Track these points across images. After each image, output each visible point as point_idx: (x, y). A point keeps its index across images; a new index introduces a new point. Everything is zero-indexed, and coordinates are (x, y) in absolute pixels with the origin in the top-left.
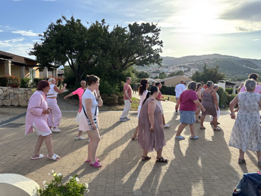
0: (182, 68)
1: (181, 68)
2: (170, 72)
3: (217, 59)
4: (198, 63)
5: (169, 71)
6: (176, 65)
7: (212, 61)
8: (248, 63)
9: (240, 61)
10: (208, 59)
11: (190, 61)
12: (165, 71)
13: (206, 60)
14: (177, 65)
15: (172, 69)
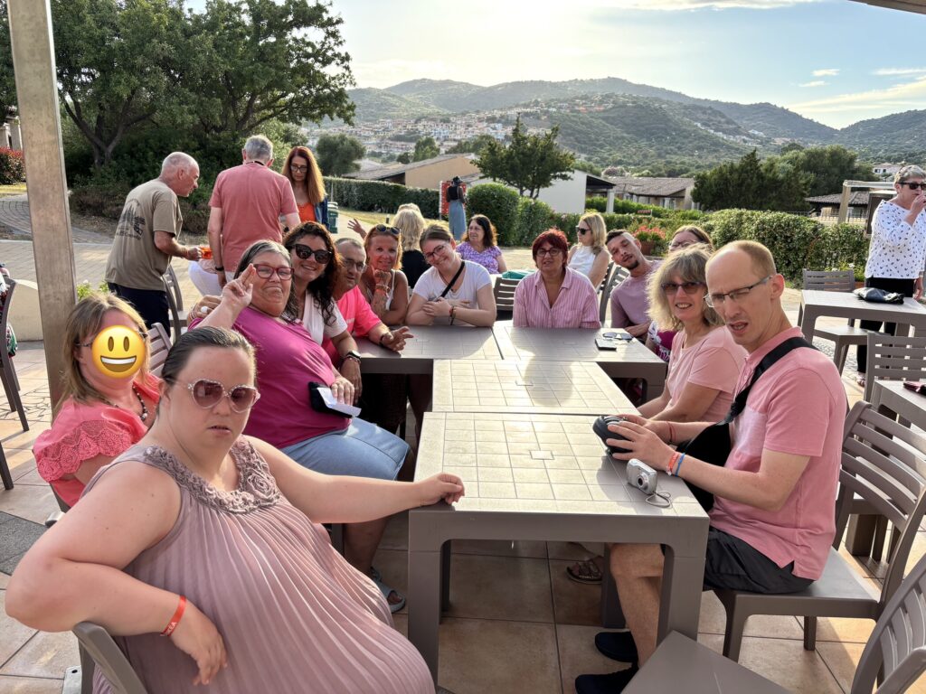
0: (499, 126)
1: (492, 125)
2: (456, 138)
3: (616, 96)
4: (554, 110)
5: (452, 136)
6: (478, 112)
7: (601, 102)
8: (710, 114)
9: (686, 108)
10: (585, 98)
11: (527, 102)
12: (440, 133)
13: (581, 99)
14: (482, 115)
15: (463, 129)
